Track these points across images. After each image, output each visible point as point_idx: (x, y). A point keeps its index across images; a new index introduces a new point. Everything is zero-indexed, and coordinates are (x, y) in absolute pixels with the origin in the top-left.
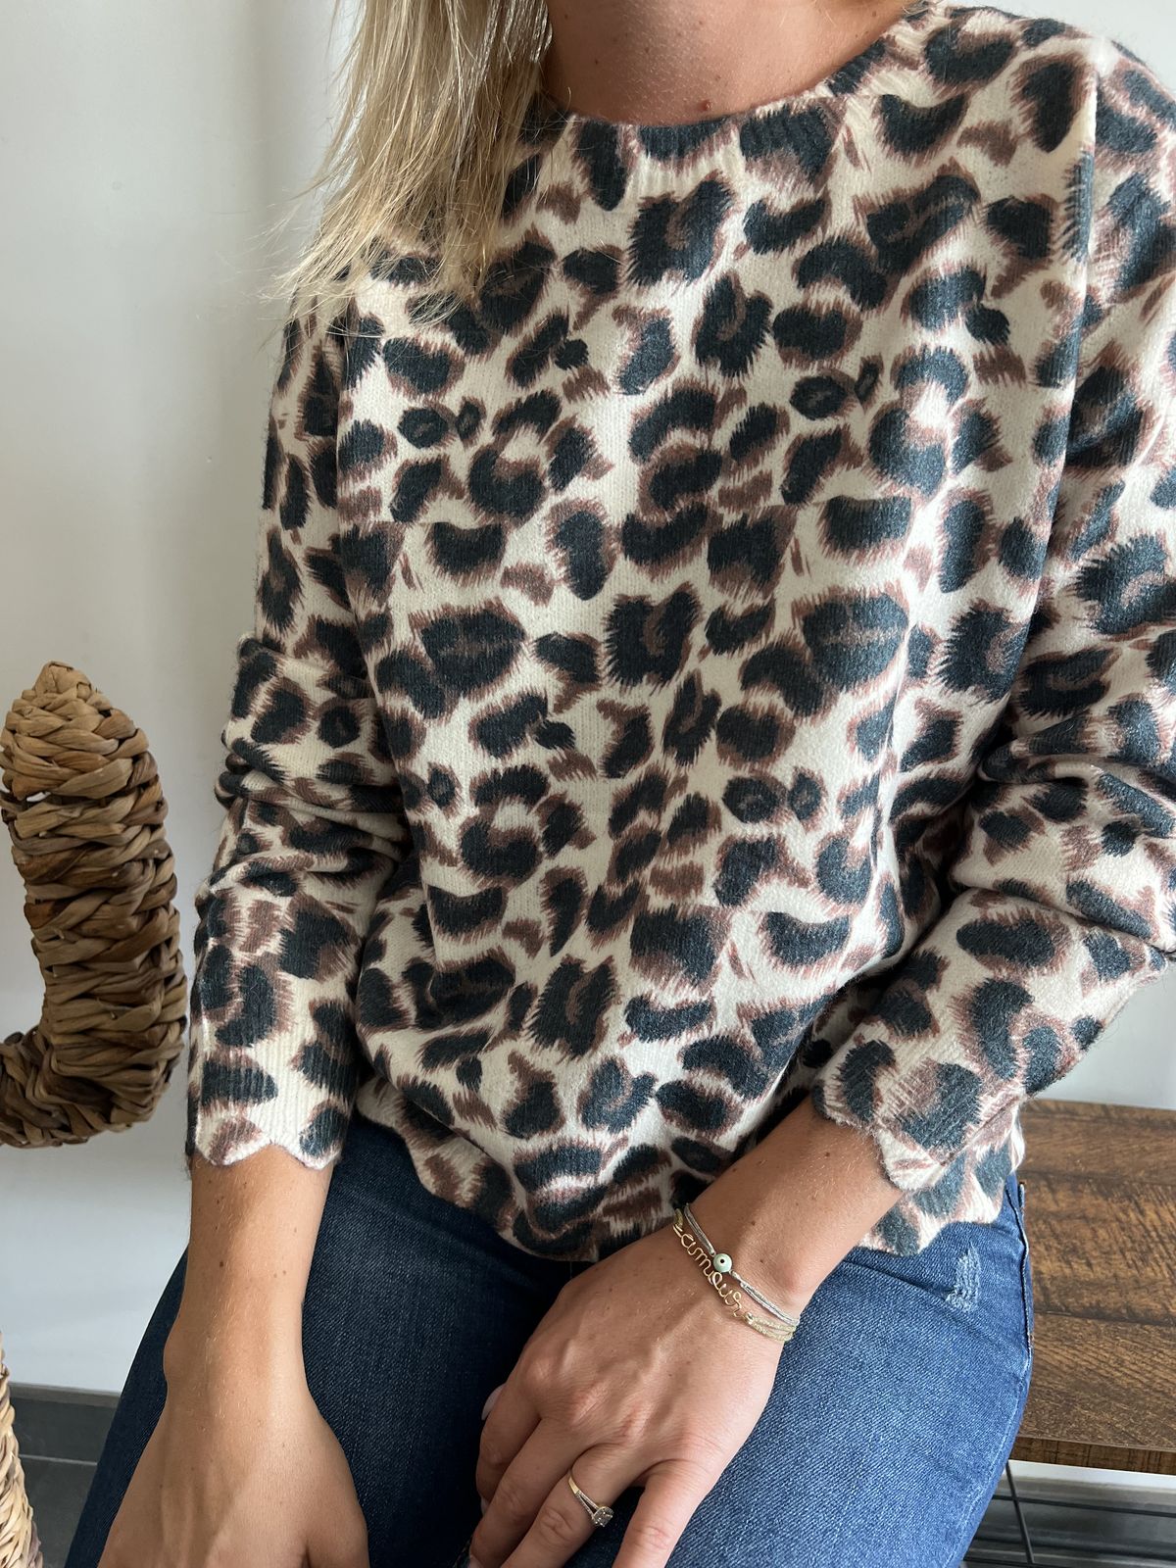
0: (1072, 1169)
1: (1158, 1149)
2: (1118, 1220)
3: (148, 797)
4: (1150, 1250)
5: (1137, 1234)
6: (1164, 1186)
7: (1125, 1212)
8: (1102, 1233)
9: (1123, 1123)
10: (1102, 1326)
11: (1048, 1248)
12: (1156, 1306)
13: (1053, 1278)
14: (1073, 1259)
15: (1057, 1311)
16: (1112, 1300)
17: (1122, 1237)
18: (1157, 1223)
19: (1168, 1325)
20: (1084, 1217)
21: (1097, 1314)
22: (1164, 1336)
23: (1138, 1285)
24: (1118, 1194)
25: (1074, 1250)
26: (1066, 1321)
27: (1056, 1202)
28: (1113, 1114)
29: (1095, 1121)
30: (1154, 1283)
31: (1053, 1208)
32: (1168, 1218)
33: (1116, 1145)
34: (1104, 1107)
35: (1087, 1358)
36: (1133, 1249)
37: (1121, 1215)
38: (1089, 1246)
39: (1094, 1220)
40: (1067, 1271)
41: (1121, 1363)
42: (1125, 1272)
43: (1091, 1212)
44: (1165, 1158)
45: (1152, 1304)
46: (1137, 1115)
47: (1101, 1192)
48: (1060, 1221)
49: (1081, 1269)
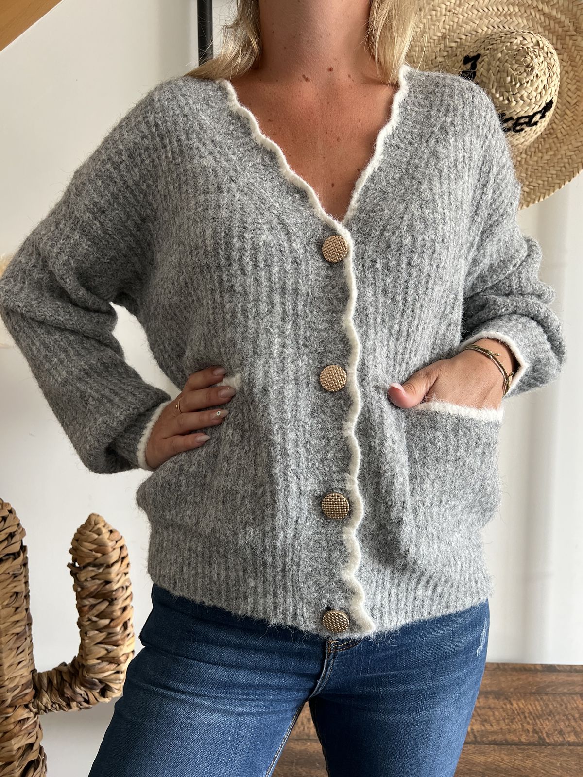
0: (485, 689)
1: (519, 679)
2: (503, 708)
3: (125, 562)
4: (514, 718)
5: (510, 712)
6: (520, 693)
7: (505, 704)
8: (497, 713)
9: (505, 670)
10: (496, 747)
11: (476, 720)
12: (516, 739)
13: (478, 731)
14: (486, 723)
15: (479, 743)
16: (500, 737)
17: (504, 714)
18: (517, 708)
19: (519, 745)
20: (490, 708)
21: (494, 743)
22: (519, 749)
23: (509, 732)
24: (502, 698)
25: (486, 720)
26: (483, 746)
27: (479, 702)
28: (502, 667)
29: (494, 670)
30: (515, 730)
32: (521, 706)
33: (502, 679)
34: (498, 664)
35: (490, 759)
36: (508, 718)
37: (504, 706)
38: (491, 718)
39: (493, 708)
40: (483, 728)
41: (503, 760)
42: (505, 727)
43: (492, 705)
44: (521, 683)
45: (515, 738)
46: (510, 667)
47: (496, 698)
48: (480, 710)
49: (488, 727)
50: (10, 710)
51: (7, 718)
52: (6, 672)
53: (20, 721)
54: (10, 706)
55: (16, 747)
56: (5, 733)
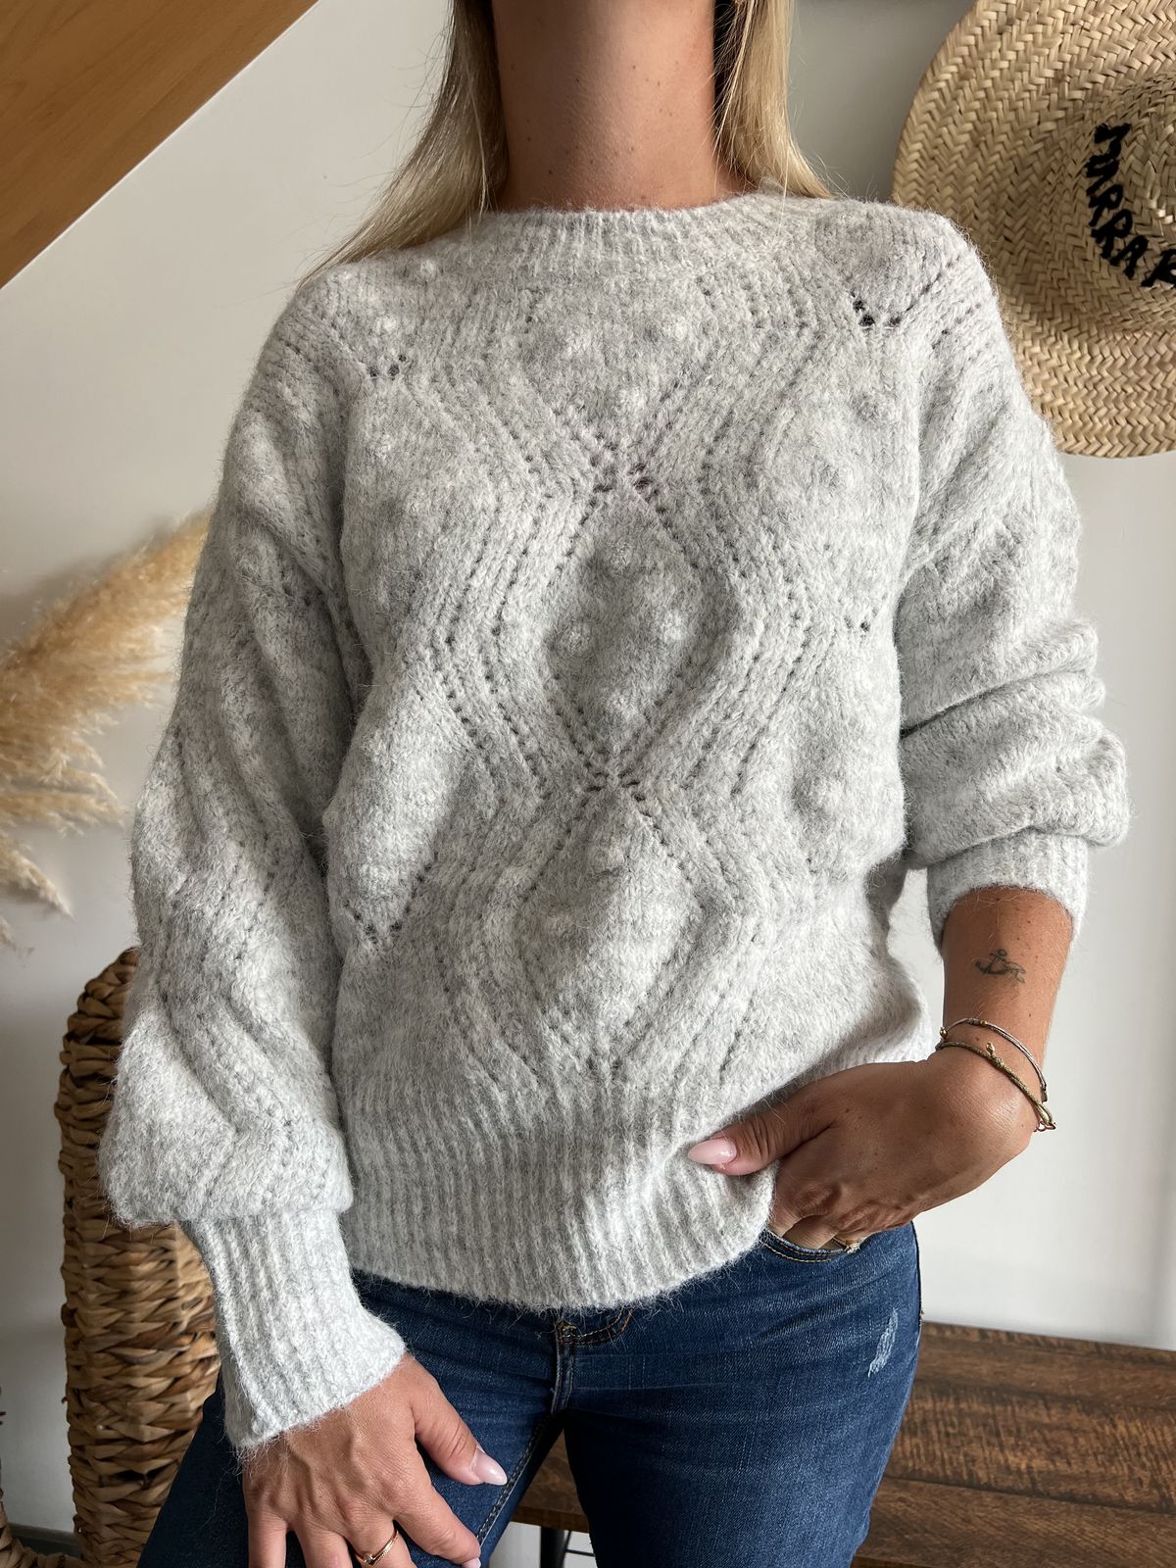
0: (1064, 1392)
1: (1135, 1379)
2: (1095, 1431)
4: (1116, 1454)
5: (1109, 1442)
6: (1135, 1407)
7: (1101, 1425)
8: (1082, 1441)
9: (1110, 1357)
10: (1073, 1507)
11: (1039, 1450)
12: (1115, 1494)
13: (1040, 1472)
14: (1057, 1458)
15: (1040, 1495)
16: (1083, 1488)
17: (1097, 1444)
18: (1125, 1435)
19: (1121, 1507)
20: (1070, 1429)
21: (1071, 1498)
22: (1117, 1515)
23: (1103, 1479)
24: (1097, 1412)
25: (1058, 1453)
26: (1046, 1503)
27: (1049, 1416)
28: (1103, 1350)
29: (1088, 1355)
30: (1115, 1477)
31: (1046, 1420)
32: (1134, 1431)
33: (1103, 1375)
34: (1097, 1345)
35: (1059, 1527)
36: (1103, 1453)
37: (1099, 1429)
38: (1071, 1449)
39: (1077, 1431)
40: (1052, 1467)
41: (1082, 1531)
42: (1095, 1470)
43: (1075, 1425)
44: (1139, 1386)
45: (1112, 1493)
46: (1122, 1352)
47: (1084, 1410)
48: (1051, 1431)
49: (1061, 1465)
50: (186, 1340)
51: (181, 1354)
52: (180, 1274)
53: (202, 1360)
54: (186, 1333)
55: (194, 1406)
56: (177, 1379)
